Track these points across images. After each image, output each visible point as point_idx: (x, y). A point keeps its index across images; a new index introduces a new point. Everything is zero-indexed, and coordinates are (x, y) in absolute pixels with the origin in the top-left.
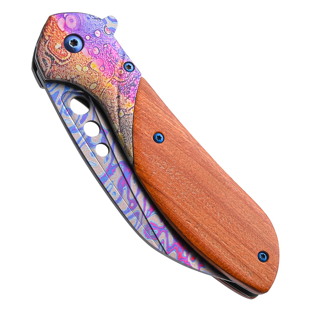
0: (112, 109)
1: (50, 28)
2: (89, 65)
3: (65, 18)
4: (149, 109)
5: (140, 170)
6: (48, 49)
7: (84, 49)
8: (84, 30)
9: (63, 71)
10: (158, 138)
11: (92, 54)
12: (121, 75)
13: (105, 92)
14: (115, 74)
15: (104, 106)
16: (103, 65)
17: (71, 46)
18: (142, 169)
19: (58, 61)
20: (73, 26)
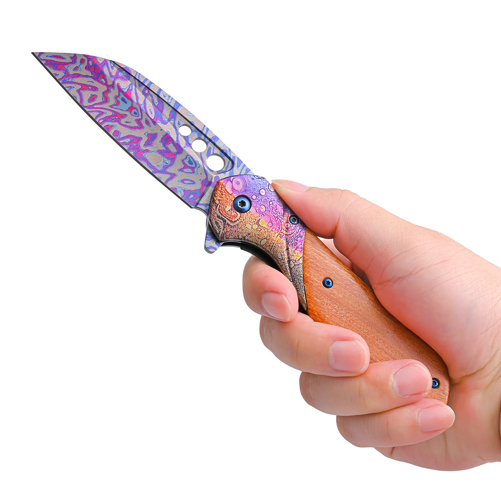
0: (282, 261)
1: (219, 193)
2: (258, 223)
3: (232, 182)
4: (316, 257)
5: (314, 314)
6: (220, 212)
7: (252, 207)
8: (250, 190)
9: (235, 231)
10: (327, 283)
11: (260, 212)
12: (287, 228)
13: (274, 246)
14: (282, 228)
15: (275, 259)
16: (271, 221)
17: (240, 207)
18: (316, 314)
19: (229, 222)
20: (240, 188)
